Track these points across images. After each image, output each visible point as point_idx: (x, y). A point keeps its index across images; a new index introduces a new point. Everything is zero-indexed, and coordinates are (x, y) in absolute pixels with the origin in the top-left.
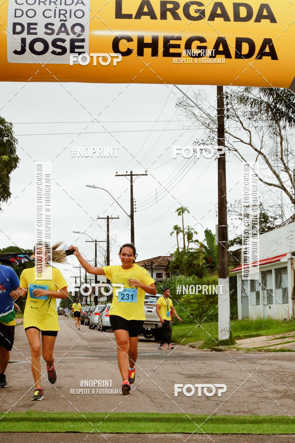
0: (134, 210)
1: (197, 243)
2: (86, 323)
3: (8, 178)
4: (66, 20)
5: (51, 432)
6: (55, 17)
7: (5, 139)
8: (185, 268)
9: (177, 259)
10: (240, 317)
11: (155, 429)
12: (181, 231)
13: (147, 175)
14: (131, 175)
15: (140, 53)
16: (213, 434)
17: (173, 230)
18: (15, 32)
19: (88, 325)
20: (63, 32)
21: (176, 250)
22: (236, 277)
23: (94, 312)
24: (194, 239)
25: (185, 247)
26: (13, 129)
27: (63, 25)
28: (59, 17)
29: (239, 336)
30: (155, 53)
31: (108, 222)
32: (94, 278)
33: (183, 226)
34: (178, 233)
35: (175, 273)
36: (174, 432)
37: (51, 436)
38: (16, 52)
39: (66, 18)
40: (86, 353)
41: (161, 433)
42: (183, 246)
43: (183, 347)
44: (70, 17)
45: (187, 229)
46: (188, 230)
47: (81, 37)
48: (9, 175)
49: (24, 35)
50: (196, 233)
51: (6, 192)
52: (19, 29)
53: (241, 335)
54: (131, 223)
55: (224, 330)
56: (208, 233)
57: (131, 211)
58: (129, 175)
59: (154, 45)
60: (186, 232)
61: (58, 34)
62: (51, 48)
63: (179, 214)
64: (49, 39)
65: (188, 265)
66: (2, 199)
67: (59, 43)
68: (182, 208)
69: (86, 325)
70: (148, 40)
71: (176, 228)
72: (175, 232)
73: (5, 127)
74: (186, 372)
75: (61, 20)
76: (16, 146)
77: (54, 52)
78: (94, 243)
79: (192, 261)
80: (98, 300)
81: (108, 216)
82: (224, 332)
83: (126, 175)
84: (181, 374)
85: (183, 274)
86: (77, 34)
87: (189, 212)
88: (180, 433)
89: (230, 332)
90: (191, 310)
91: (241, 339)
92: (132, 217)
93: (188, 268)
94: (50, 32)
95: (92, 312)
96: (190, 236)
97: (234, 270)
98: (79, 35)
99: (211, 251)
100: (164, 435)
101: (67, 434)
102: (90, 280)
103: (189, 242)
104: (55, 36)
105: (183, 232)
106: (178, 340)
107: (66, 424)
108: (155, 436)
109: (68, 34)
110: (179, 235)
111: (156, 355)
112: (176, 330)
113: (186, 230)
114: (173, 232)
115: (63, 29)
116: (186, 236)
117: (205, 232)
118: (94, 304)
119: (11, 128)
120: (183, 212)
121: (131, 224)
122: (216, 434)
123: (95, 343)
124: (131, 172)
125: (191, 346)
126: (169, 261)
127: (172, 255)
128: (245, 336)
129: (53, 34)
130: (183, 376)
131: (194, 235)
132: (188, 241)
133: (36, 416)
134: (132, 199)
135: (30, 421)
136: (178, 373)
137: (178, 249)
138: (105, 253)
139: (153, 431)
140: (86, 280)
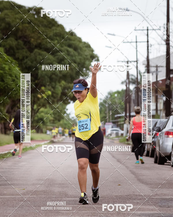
2: (148, 152)
19: (152, 156)
23: (165, 130)
32: (164, 64)
40: (149, 210)
69: (147, 155)
95: (159, 130)
102: (157, 67)
118: (163, 114)
123: (165, 191)
140: (148, 66)
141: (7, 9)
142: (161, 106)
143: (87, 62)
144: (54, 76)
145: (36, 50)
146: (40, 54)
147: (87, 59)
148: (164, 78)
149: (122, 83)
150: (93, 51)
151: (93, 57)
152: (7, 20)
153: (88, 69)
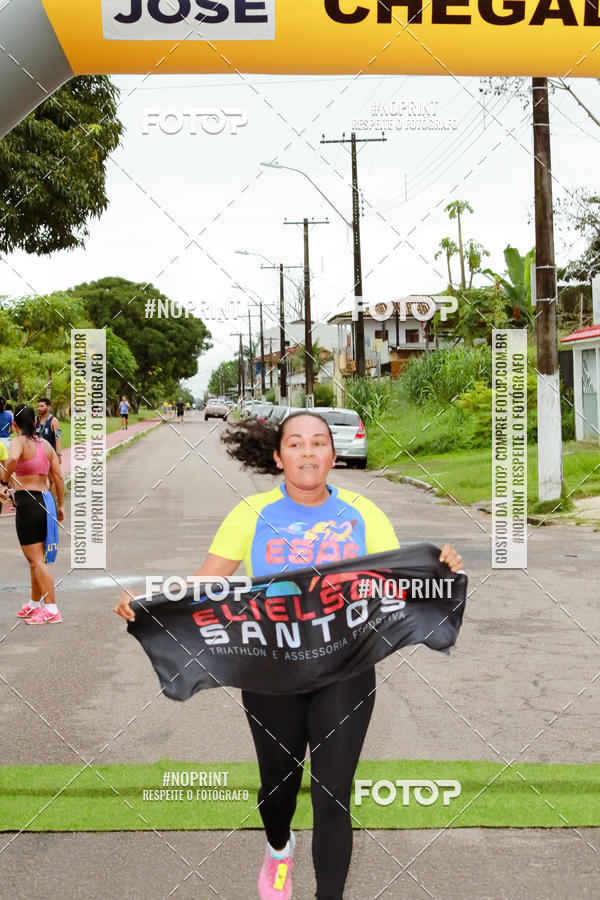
0: (360, 211)
1: (488, 274)
3: (101, 169)
7: (94, 87)
8: (466, 329)
10: (580, 433)
12: (456, 250)
13: (384, 140)
14: (354, 141)
16: (545, 828)
17: (440, 249)
21: (446, 287)
22: (570, 353)
24: (483, 265)
25: (464, 282)
29: (581, 492)
31: (306, 230)
32: (279, 337)
33: (460, 241)
34: (449, 255)
35: (445, 335)
42: (460, 281)
45: (468, 245)
46: (472, 248)
48: (104, 162)
50: (488, 254)
51: (97, 197)
53: (585, 488)
54: (355, 239)
55: (550, 481)
56: (511, 253)
57: (354, 215)
58: (348, 141)
60: (467, 253)
63: (452, 215)
66: (90, 212)
68: (457, 203)
71: (446, 244)
72: (444, 252)
78: (278, 270)
80: (288, 380)
81: (306, 220)
82: (549, 485)
83: (343, 141)
87: (471, 211)
89: (562, 484)
90: (481, 424)
91: (584, 497)
92: (356, 227)
93: (471, 330)
96: (474, 261)
97: (568, 338)
99: (517, 290)
102: (271, 339)
103: (473, 273)
105: (461, 251)
110: (451, 258)
113: (467, 248)
114: (440, 253)
116: (466, 260)
117: (505, 252)
120: (459, 212)
121: (355, 242)
122: (551, 828)
124: (353, 135)
125: (482, 510)
127: (440, 292)
128: (593, 491)
131: (483, 258)
132: (471, 269)
134: (355, 190)
137: (451, 286)
140: (262, 339)
141: (115, 286)
142: (276, 380)
143: (199, 340)
144: (165, 355)
145: (146, 328)
146: (150, 332)
147: (199, 336)
148: (279, 350)
149: (235, 354)
150: (205, 327)
151: (206, 334)
152: (116, 298)
153: (200, 346)
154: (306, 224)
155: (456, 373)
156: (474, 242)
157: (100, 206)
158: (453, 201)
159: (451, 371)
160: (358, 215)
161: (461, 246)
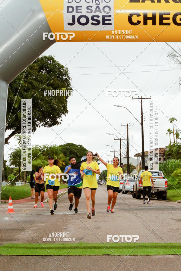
0: (143, 120)
3: (66, 101)
4: (99, 4)
5: (93, 255)
6: (92, 2)
7: (64, 77)
8: (175, 155)
9: (170, 150)
11: (157, 252)
12: (172, 132)
13: (151, 98)
14: (141, 99)
15: (145, 23)
17: (167, 132)
18: (68, 12)
20: (98, 11)
21: (169, 144)
25: (174, 142)
26: (69, 72)
27: (98, 7)
28: (95, 2)
30: (154, 23)
31: (128, 127)
33: (173, 129)
34: (170, 134)
35: (169, 158)
36: (169, 254)
37: (94, 258)
38: (69, 24)
39: (99, 2)
41: (161, 255)
42: (173, 142)
43: (174, 203)
44: (102, 2)
45: (176, 131)
46: (177, 132)
47: (109, 14)
48: (67, 100)
49: (74, 13)
51: (65, 110)
52: (70, 9)
54: (142, 128)
57: (142, 121)
58: (140, 99)
59: (153, 18)
60: (175, 133)
61: (95, 12)
62: (91, 21)
63: (171, 122)
64: (90, 16)
65: (176, 153)
66: (63, 114)
67: (95, 18)
68: (172, 118)
70: (150, 15)
71: (169, 130)
73: (64, 70)
74: (176, 218)
75: (96, 4)
76: (71, 82)
77: (92, 24)
78: (120, 140)
79: (179, 150)
81: (127, 124)
83: (138, 99)
84: (173, 219)
85: (174, 158)
86: (106, 13)
87: (177, 121)
88: (173, 255)
90: (179, 180)
93: (177, 155)
94: (90, 11)
96: (178, 135)
98: (108, 13)
100: (163, 256)
101: (103, 256)
104: (93, 14)
105: (173, 133)
106: (170, 198)
107: (103, 250)
108: (157, 257)
109: (101, 12)
111: (158, 208)
112: (170, 193)
113: (175, 132)
114: (167, 133)
115: (98, 9)
116: (175, 135)
119: (67, 71)
120: (173, 121)
121: (142, 129)
124: (141, 97)
125: (179, 202)
126: (165, 151)
127: (167, 147)
129: (91, 12)
130: (174, 220)
132: (177, 138)
133: (85, 245)
134: (142, 113)
135: (81, 248)
136: (171, 218)
137: (170, 143)
138: (126, 147)
139: (156, 254)
154: (127, 125)
155: (172, 167)
156: (177, 130)
157: (66, 113)
158: (171, 118)
159: (170, 167)
160: (143, 121)
161: (174, 131)
